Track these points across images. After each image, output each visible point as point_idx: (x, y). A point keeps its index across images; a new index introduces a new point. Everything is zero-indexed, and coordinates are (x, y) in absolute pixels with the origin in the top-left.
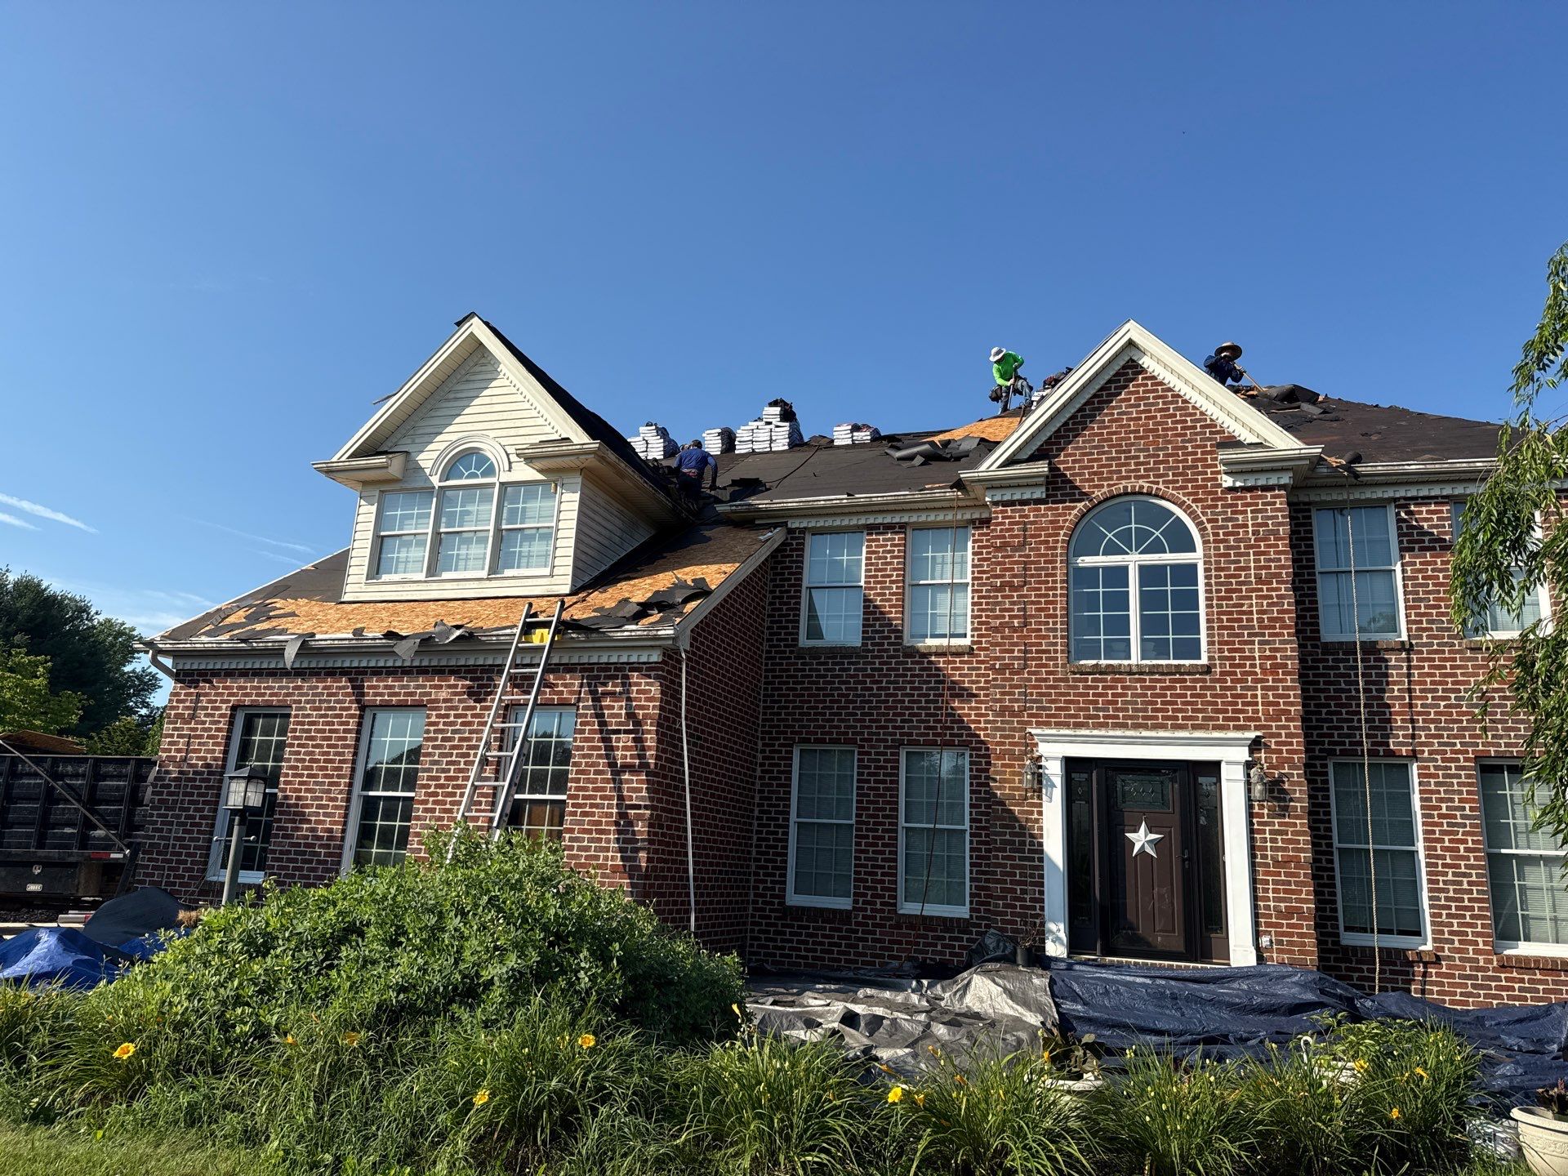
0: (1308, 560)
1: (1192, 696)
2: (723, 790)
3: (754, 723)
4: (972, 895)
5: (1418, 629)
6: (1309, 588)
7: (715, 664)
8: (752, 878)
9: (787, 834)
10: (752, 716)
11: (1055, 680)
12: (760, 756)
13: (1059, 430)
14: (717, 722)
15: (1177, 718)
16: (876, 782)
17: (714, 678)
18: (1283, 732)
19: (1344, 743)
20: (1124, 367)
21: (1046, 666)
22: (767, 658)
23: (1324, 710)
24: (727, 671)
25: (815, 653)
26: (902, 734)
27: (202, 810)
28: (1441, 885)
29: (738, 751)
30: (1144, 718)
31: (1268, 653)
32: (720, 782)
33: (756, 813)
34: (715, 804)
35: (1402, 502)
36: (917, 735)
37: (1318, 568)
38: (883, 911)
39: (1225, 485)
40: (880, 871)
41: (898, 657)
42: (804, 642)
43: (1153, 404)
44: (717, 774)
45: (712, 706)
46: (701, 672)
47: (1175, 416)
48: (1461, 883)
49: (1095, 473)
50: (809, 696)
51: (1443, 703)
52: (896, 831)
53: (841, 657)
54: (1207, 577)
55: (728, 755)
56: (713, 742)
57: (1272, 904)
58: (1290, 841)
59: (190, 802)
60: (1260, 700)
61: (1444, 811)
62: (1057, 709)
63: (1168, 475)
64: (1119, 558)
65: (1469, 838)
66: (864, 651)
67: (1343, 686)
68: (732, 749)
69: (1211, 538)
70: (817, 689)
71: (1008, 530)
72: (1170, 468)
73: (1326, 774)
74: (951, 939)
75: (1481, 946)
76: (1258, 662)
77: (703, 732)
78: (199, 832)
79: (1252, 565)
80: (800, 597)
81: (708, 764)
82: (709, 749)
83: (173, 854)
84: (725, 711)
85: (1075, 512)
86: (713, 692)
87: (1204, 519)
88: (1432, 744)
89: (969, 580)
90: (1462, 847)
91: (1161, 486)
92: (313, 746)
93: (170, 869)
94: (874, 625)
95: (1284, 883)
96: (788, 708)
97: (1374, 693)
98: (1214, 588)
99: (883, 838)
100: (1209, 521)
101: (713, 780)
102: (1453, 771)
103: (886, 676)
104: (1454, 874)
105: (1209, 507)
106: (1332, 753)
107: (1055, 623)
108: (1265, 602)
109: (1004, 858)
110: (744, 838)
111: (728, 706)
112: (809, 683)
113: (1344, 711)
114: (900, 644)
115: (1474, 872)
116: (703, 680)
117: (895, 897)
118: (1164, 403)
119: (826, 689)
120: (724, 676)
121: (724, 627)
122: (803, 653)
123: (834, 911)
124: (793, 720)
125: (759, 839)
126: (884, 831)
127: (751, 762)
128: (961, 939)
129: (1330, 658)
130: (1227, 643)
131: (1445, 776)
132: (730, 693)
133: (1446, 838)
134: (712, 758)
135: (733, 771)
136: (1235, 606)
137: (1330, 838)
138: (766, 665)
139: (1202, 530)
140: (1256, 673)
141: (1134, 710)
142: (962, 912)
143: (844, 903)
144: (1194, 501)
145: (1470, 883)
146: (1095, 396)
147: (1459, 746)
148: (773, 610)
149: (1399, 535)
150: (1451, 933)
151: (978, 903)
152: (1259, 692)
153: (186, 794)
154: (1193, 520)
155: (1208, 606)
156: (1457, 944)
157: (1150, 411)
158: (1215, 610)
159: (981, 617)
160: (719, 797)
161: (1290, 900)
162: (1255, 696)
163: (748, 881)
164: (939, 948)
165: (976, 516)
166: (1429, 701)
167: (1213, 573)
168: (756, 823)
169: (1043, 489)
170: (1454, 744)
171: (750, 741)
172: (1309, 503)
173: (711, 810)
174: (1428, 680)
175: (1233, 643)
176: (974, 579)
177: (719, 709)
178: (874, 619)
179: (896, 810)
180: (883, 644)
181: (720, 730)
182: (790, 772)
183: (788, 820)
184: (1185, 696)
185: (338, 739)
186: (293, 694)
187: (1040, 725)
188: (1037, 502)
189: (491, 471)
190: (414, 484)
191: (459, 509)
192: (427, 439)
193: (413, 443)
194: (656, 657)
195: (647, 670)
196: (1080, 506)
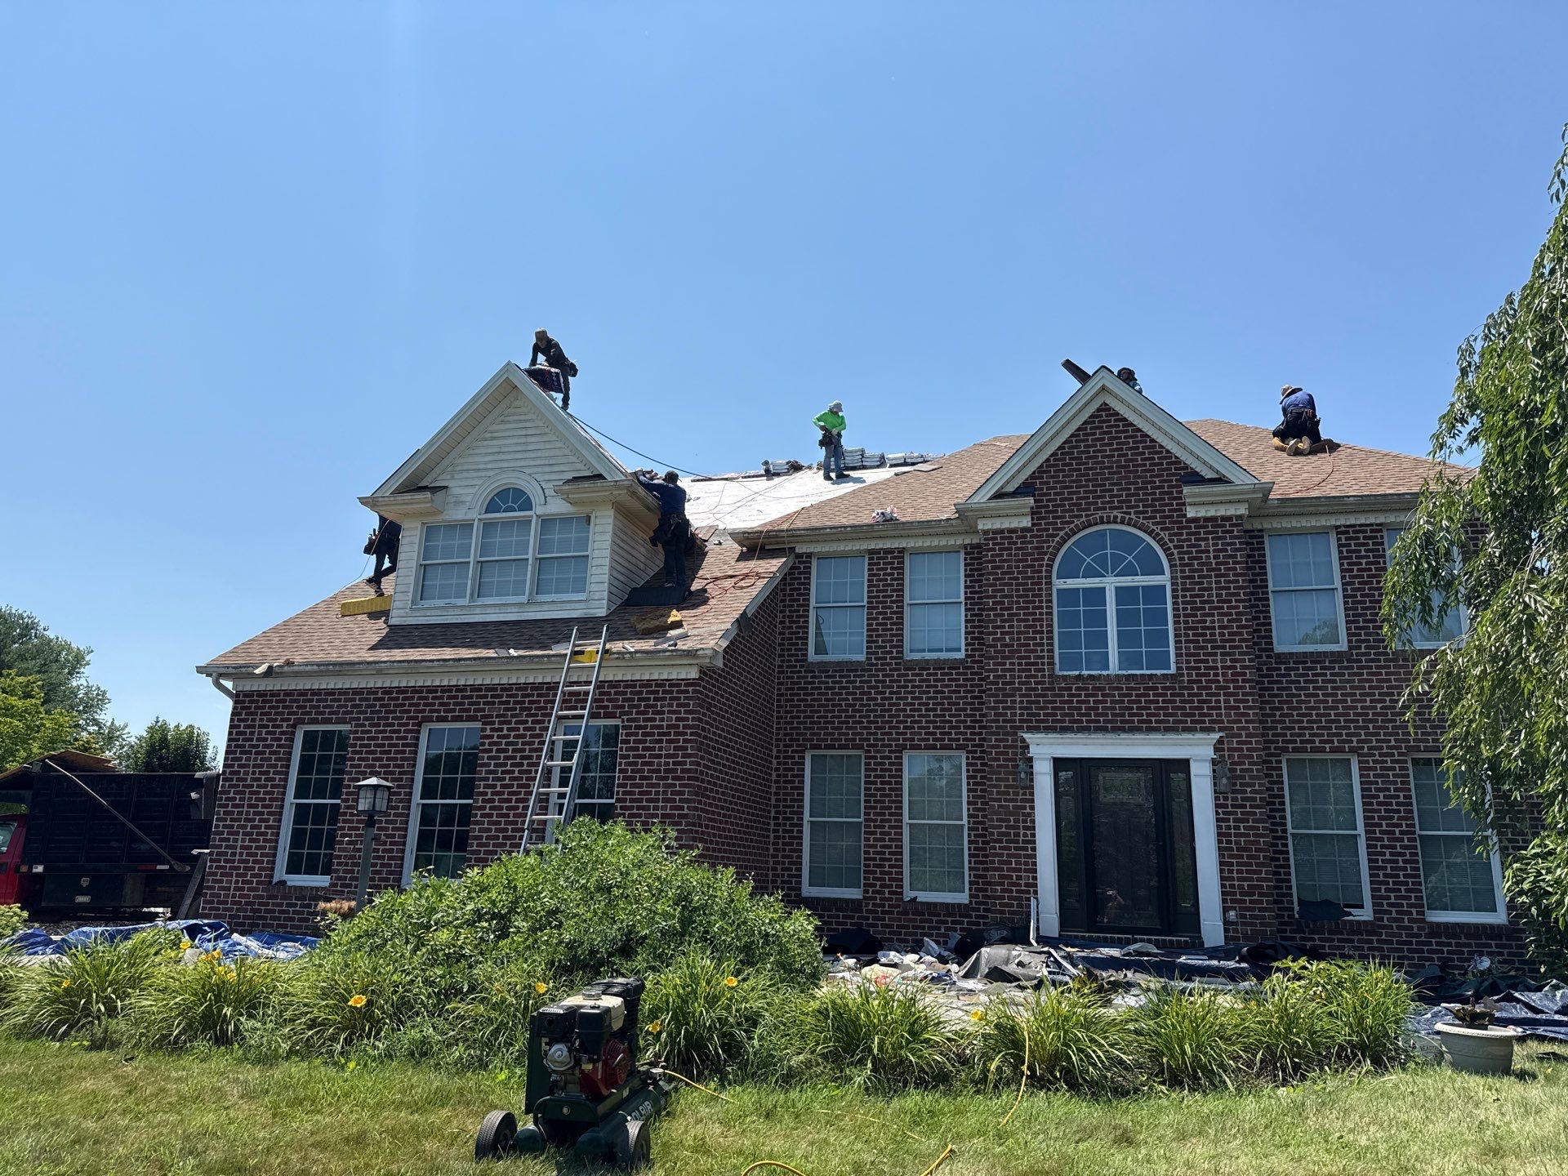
0: (1262, 580)
1: (1164, 702)
2: (747, 793)
3: (769, 732)
4: (971, 883)
5: (1357, 641)
6: (1263, 606)
7: (739, 679)
8: (770, 873)
9: (801, 832)
10: (768, 725)
11: (1042, 689)
12: (775, 761)
13: (1041, 466)
14: (741, 731)
15: (1151, 722)
16: (882, 783)
17: (738, 691)
18: (1243, 733)
19: (1296, 742)
20: (1098, 410)
21: (1035, 677)
22: (779, 672)
23: (1278, 713)
24: (748, 685)
25: (823, 667)
26: (904, 740)
27: (267, 820)
28: (1380, 864)
29: (758, 757)
30: (1122, 722)
31: (1229, 663)
32: (744, 785)
33: (773, 814)
34: (741, 805)
35: (1343, 529)
36: (919, 740)
37: (1271, 588)
38: (890, 899)
39: (1189, 515)
40: (887, 864)
41: (900, 670)
42: (812, 656)
43: (1124, 443)
44: (742, 779)
45: (737, 717)
46: (728, 686)
47: (1144, 453)
48: (1397, 862)
49: (1075, 505)
50: (819, 706)
51: (1379, 705)
52: (901, 827)
53: (848, 671)
54: (1174, 597)
55: (750, 761)
56: (738, 750)
57: (1236, 883)
58: (1252, 828)
59: (255, 813)
60: (1222, 704)
61: (1382, 799)
62: (1045, 715)
63: (1138, 506)
64: (1097, 580)
65: (1404, 823)
66: (868, 665)
67: (1294, 691)
68: (753, 755)
69: (1178, 562)
70: (826, 700)
71: (997, 555)
72: (1141, 500)
73: (1281, 768)
74: (953, 922)
75: (1415, 916)
76: (1220, 671)
77: (731, 740)
78: (265, 841)
79: (1214, 586)
80: (808, 616)
81: (735, 769)
82: (735, 756)
83: (240, 861)
84: (747, 721)
85: (1058, 539)
86: (738, 704)
87: (1171, 545)
88: (1371, 741)
89: (962, 599)
90: (1397, 830)
91: (1133, 516)
92: (373, 759)
93: (238, 875)
94: (877, 641)
95: (1246, 864)
96: (799, 717)
97: (1321, 697)
98: (1181, 606)
99: (890, 833)
100: (1176, 547)
101: (739, 784)
102: (1389, 764)
103: (889, 687)
104: (1391, 854)
105: (1175, 534)
106: (1285, 750)
107: (1042, 638)
108: (1226, 619)
109: (1000, 848)
110: (763, 836)
111: (750, 716)
112: (819, 694)
113: (1295, 713)
114: (902, 658)
115: (1407, 852)
116: (730, 694)
117: (902, 887)
118: (1134, 442)
119: (834, 699)
120: (746, 689)
121: (745, 646)
122: (810, 668)
123: (847, 901)
124: (805, 728)
125: (775, 837)
126: (890, 827)
127: (768, 768)
128: (962, 923)
129: (1283, 667)
130: (1193, 655)
131: (1382, 769)
132: (750, 704)
133: (1384, 823)
134: (738, 763)
135: (755, 776)
136: (1199, 622)
137: (1285, 824)
138: (779, 678)
139: (1169, 555)
140: (1219, 681)
141: (1113, 715)
142: (963, 898)
143: (854, 894)
144: (1162, 529)
145: (1404, 861)
146: (1072, 436)
147: (1393, 743)
148: (783, 628)
149: (1340, 558)
150: (1389, 905)
151: (977, 890)
152: (1222, 698)
153: (250, 806)
154: (1161, 546)
155: (1175, 622)
156: (1394, 915)
157: (1122, 449)
158: (1182, 625)
159: (974, 633)
160: (744, 799)
161: (1252, 879)
162: (1218, 701)
163: (767, 875)
164: (943, 931)
165: (967, 541)
166: (1368, 704)
167: (1180, 593)
168: (772, 822)
169: (1029, 518)
170: (1390, 741)
171: (767, 748)
172: (1262, 531)
173: (738, 811)
174: (1367, 685)
175: (1199, 655)
176: (966, 598)
177: (742, 719)
178: (877, 636)
179: (901, 808)
180: (885, 659)
181: (744, 739)
182: (803, 776)
183: (802, 819)
184: (1158, 702)
185: (397, 752)
186: (352, 712)
187: (1030, 729)
188: (1024, 530)
189: (527, 505)
190: (455, 517)
191: (498, 540)
192: (465, 475)
193: (453, 478)
194: (693, 674)
195: (686, 685)
196: (1062, 533)
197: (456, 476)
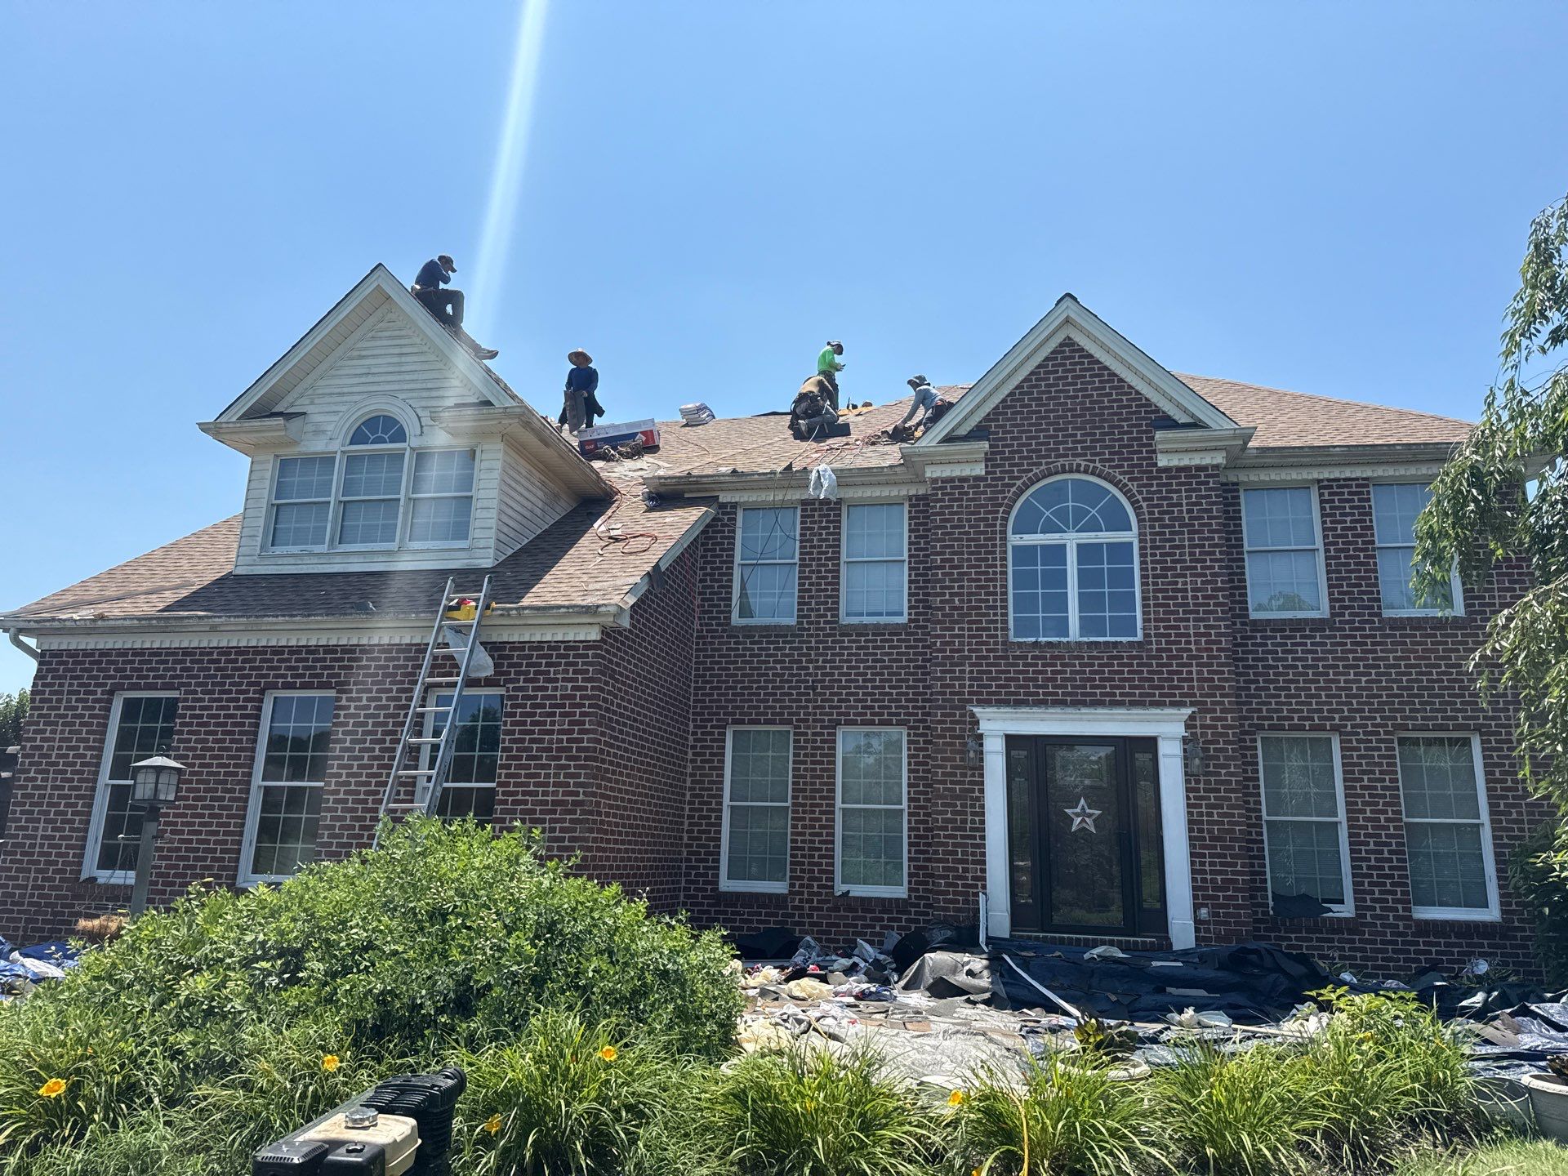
0: (1236, 539)
1: (1129, 672)
2: (658, 774)
3: (685, 704)
4: (910, 875)
5: (1341, 607)
6: (1238, 567)
7: (650, 643)
8: (684, 865)
9: (720, 818)
10: (684, 697)
11: (995, 658)
12: (691, 738)
13: (997, 407)
14: (652, 703)
15: (1114, 695)
16: (813, 763)
17: (649, 657)
18: (1218, 708)
19: (1272, 718)
20: (1061, 345)
21: (987, 643)
22: (698, 637)
23: (1253, 686)
24: (662, 650)
25: (748, 631)
26: (838, 714)
27: (75, 805)
28: (1364, 854)
29: (671, 733)
30: (1083, 694)
31: (1202, 630)
32: (655, 766)
33: (688, 798)
34: (650, 788)
35: (1326, 483)
36: (854, 714)
37: (1246, 548)
38: (820, 894)
39: (1160, 464)
40: (817, 854)
41: (835, 635)
42: (736, 619)
43: (1089, 383)
44: (652, 758)
45: (647, 686)
46: (637, 651)
47: (1111, 394)
48: (1382, 852)
49: (1033, 451)
50: (742, 675)
51: (1364, 679)
52: (833, 813)
53: (776, 636)
54: (1142, 555)
55: (662, 738)
56: (648, 725)
57: (1209, 877)
58: (1225, 815)
59: (60, 797)
60: (1195, 676)
61: (1366, 783)
62: (997, 686)
63: (1104, 454)
64: (1057, 536)
65: (1389, 809)
66: (799, 629)
67: (1271, 662)
68: (666, 731)
69: (1147, 517)
70: (751, 669)
71: (947, 507)
72: (1107, 447)
73: (1255, 748)
74: (889, 920)
75: (1401, 912)
76: (1192, 639)
77: (639, 714)
78: (72, 830)
79: (1187, 543)
80: (732, 574)
81: (643, 747)
82: (644, 731)
83: (41, 854)
84: (659, 692)
85: (1013, 489)
86: (649, 672)
87: (1139, 497)
88: (1354, 718)
89: (906, 557)
90: (1382, 817)
91: (1098, 465)
92: (206, 733)
93: (38, 871)
94: (810, 603)
95: (1219, 856)
96: (720, 688)
97: (1300, 669)
98: (1150, 566)
99: (820, 820)
100: (1145, 499)
101: (649, 764)
102: (1374, 744)
103: (821, 655)
104: (1376, 844)
105: (1145, 486)
106: (1260, 727)
107: (995, 601)
108: (1199, 580)
109: (945, 837)
110: (676, 823)
111: (662, 686)
112: (742, 662)
113: (1271, 686)
114: (837, 622)
115: (1393, 841)
116: (640, 660)
117: (832, 880)
118: (1100, 382)
119: (760, 668)
120: (658, 655)
121: (658, 605)
122: (734, 632)
123: (770, 896)
124: (726, 701)
125: (690, 824)
126: (821, 813)
127: (683, 745)
128: (900, 920)
129: (1259, 635)
130: (1162, 620)
131: (1366, 749)
132: (663, 672)
133: (1368, 809)
134: (647, 740)
135: (667, 754)
136: (1169, 583)
137: (1260, 811)
138: (698, 644)
139: (1137, 509)
140: (1191, 650)
141: (1073, 687)
142: (901, 892)
143: (779, 887)
144: (1130, 480)
145: (1390, 852)
146: (1032, 373)
147: (1379, 720)
148: (703, 587)
149: (1323, 516)
150: (1373, 900)
151: (917, 883)
152: (1194, 669)
153: (54, 788)
154: (1129, 499)
155: (1143, 584)
156: (1378, 912)
157: (1087, 390)
158: (1151, 587)
159: (918, 594)
160: (654, 781)
161: (1226, 873)
162: (1191, 672)
163: (680, 868)
164: (878, 929)
165: (913, 492)
166: (1352, 677)
167: (1149, 551)
168: (687, 807)
169: (983, 465)
170: (1375, 718)
171: (682, 723)
172: (1237, 484)
173: (646, 795)
174: (1351, 656)
175: (1169, 620)
176: (910, 556)
177: (653, 689)
178: (810, 597)
179: (833, 791)
180: (819, 623)
181: (655, 712)
182: (723, 755)
183: (721, 804)
184: (1122, 672)
185: (234, 725)
186: (181, 677)
187: (983, 703)
188: (977, 478)
189: (400, 436)
190: (312, 449)
191: (364, 476)
192: (327, 399)
193: (312, 403)
194: (594, 635)
195: (585, 648)
196: (1019, 483)
197: (316, 401)
